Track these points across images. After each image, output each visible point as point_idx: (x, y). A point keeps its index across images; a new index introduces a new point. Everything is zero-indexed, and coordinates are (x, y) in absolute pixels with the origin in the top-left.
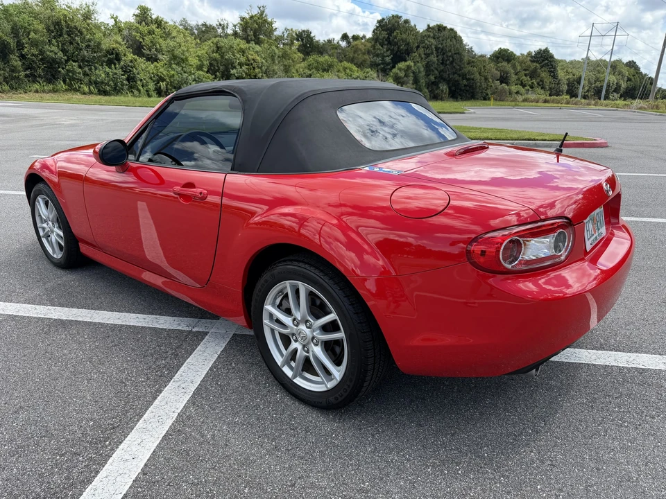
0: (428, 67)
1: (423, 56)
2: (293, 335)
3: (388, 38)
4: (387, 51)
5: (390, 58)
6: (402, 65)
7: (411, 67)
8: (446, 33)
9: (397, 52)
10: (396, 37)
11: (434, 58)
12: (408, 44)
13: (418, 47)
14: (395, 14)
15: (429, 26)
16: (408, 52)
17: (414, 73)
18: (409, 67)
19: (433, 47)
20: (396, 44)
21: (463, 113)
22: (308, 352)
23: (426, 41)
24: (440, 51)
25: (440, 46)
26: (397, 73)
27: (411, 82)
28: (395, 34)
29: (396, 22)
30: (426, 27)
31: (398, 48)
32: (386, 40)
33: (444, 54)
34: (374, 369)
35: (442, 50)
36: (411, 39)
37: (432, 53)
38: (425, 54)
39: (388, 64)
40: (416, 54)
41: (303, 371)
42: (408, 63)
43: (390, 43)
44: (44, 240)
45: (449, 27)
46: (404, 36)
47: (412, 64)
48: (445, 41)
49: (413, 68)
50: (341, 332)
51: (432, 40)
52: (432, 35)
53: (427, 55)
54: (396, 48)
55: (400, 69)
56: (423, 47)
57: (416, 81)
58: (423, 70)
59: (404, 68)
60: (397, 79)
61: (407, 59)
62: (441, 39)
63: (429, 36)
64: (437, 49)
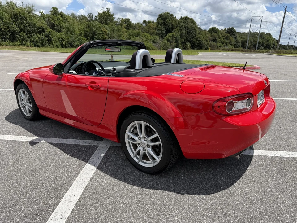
0: (181, 35)
1: (179, 30)
2: (138, 144)
3: (164, 22)
4: (163, 28)
5: (165, 31)
6: (170, 34)
7: (174, 35)
8: (189, 20)
9: (168, 28)
10: (167, 22)
11: (184, 31)
12: (172, 25)
13: (177, 26)
14: (166, 12)
15: (181, 17)
16: (173, 29)
17: (175, 38)
18: (173, 35)
19: (183, 26)
20: (167, 25)
21: (198, 55)
22: (145, 151)
23: (180, 24)
25: (186, 26)
26: (168, 38)
27: (174, 42)
28: (167, 20)
29: (167, 15)
30: (180, 18)
32: (163, 23)
33: (188, 30)
34: (174, 156)
35: (187, 28)
36: (174, 23)
37: (183, 29)
38: (180, 29)
39: (164, 34)
40: (176, 29)
41: (142, 159)
42: (173, 33)
43: (164, 25)
44: (22, 109)
45: (190, 18)
46: (171, 21)
47: (175, 34)
48: (188, 24)
49: (175, 36)
50: (160, 141)
51: (183, 23)
52: (183, 21)
53: (181, 30)
54: (167, 27)
55: (170, 36)
56: (179, 27)
57: (176, 42)
58: (179, 37)
59: (171, 36)
60: (168, 40)
61: (172, 32)
62: (187, 23)
63: (182, 22)
64: (185, 27)
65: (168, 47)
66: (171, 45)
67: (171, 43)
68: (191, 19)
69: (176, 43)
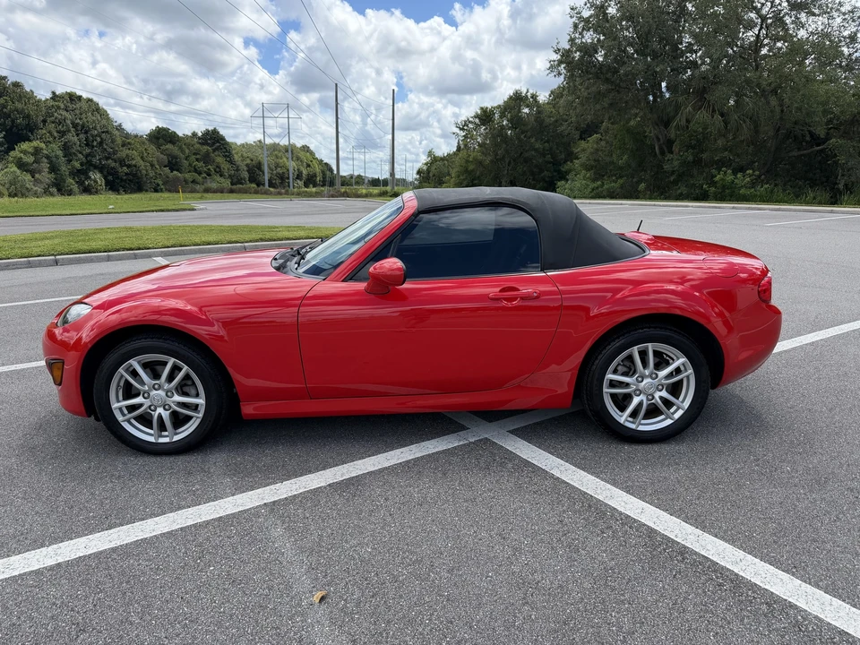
0: (66, 148)
1: (56, 134)
5: (2, 135)
6: (25, 146)
7: (42, 149)
8: (84, 105)
9: (12, 127)
10: (4, 106)
11: (72, 137)
12: (28, 116)
13: (44, 121)
15: (54, 93)
16: (31, 128)
17: (48, 157)
18: (37, 151)
19: (69, 122)
20: (7, 116)
23: (56, 114)
24: (79, 128)
25: (78, 121)
26: (21, 158)
27: (46, 170)
28: (2, 101)
30: (49, 96)
31: (13, 121)
33: (86, 132)
35: (83, 126)
36: (31, 110)
37: (69, 131)
38: (58, 132)
39: (1, 144)
40: (44, 131)
42: (35, 143)
45: (85, 95)
46: (19, 106)
47: (43, 145)
48: (84, 116)
49: (45, 152)
51: (64, 113)
52: (62, 106)
53: (62, 133)
54: (8, 122)
55: (25, 152)
56: (53, 123)
57: (53, 169)
58: (60, 153)
59: (30, 150)
60: (22, 165)
61: (32, 138)
62: (77, 112)
63: (59, 107)
64: (75, 125)
65: (27, 185)
66: (37, 182)
67: (37, 176)
68: (90, 100)
69: (53, 175)
